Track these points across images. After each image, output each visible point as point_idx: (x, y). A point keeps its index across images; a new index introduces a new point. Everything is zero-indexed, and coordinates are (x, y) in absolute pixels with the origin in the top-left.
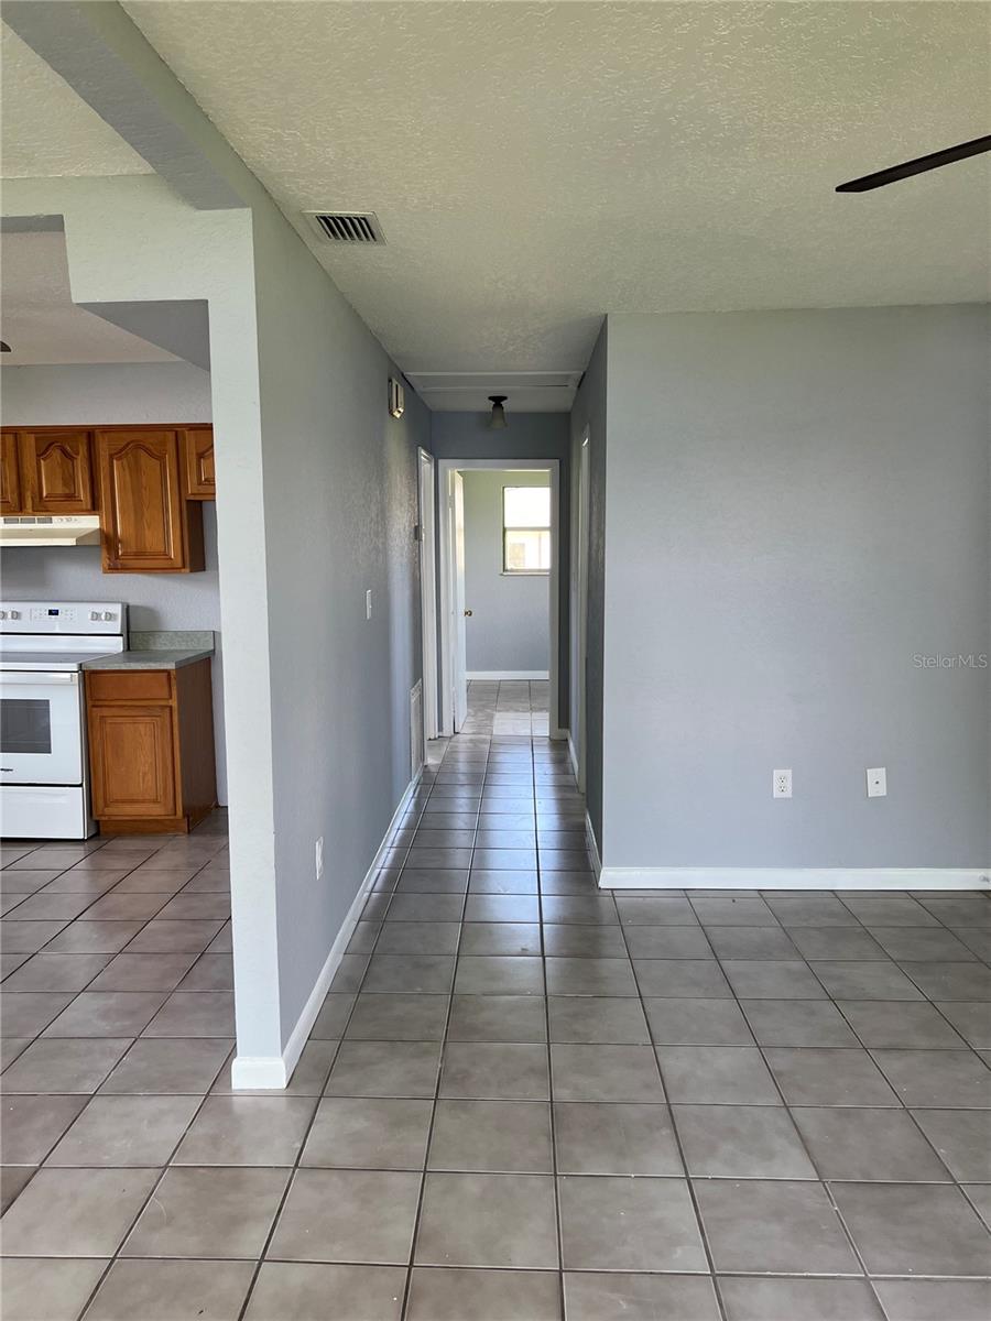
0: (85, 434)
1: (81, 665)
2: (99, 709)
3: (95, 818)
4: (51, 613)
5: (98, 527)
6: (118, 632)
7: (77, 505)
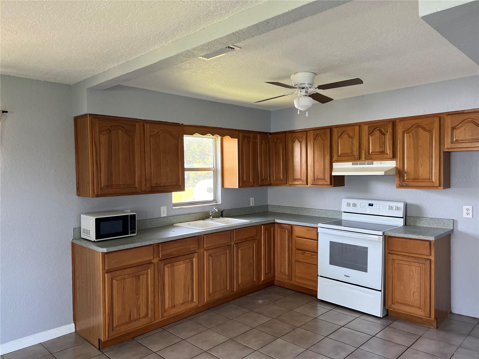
0: (391, 123)
1: (384, 233)
2: (392, 255)
3: (387, 308)
4: (370, 205)
5: (395, 166)
6: (401, 216)
7: (385, 156)
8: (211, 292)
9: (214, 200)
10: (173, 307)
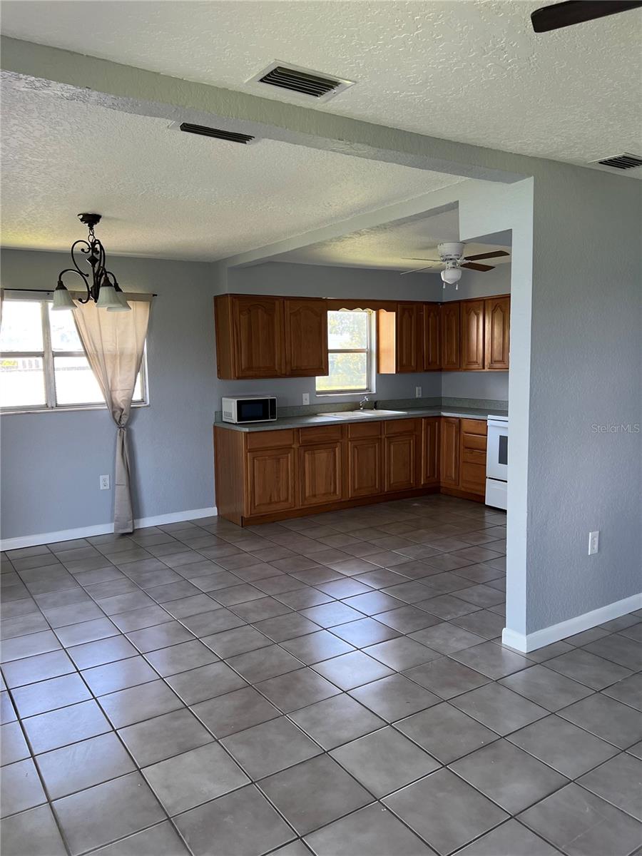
8: (356, 487)
9: (367, 389)
10: (314, 496)
